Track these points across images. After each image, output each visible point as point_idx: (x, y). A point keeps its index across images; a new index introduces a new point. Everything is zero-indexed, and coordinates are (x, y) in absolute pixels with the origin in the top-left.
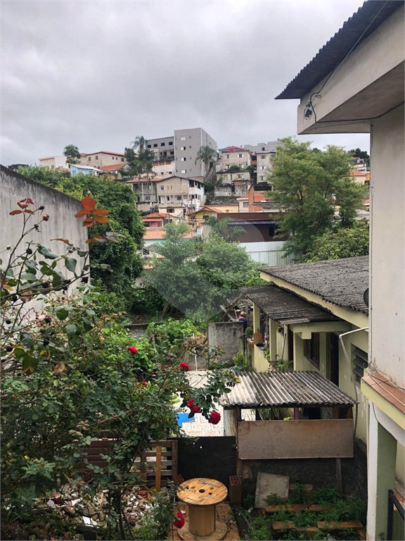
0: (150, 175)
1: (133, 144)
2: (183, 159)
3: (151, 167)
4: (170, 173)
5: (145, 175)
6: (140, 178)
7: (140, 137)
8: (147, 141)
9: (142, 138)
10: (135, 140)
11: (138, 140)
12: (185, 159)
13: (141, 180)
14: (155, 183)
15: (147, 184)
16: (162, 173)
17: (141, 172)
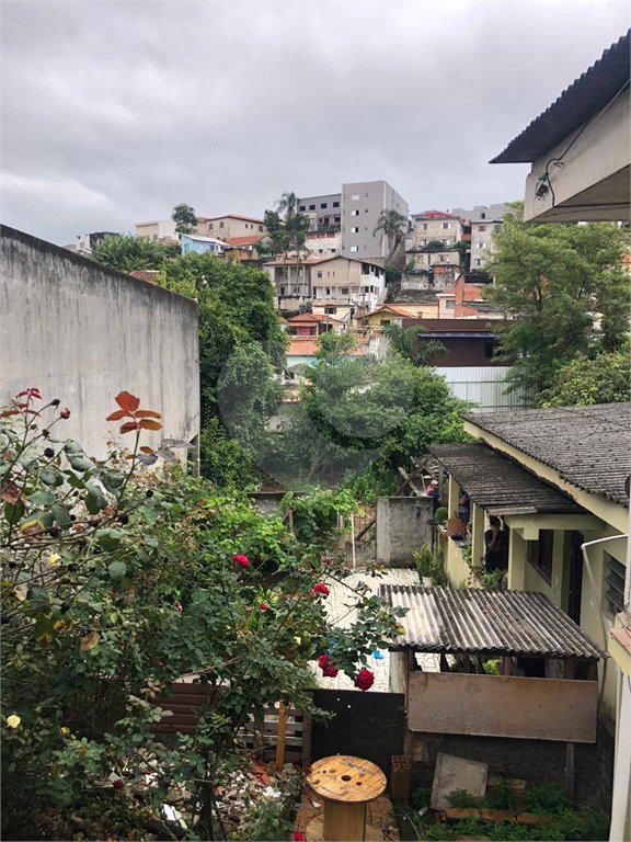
0: (302, 253)
1: (279, 205)
2: (353, 230)
3: (304, 241)
4: (333, 250)
5: (294, 253)
6: (286, 258)
7: (290, 193)
8: (299, 200)
9: (293, 195)
10: (281, 199)
11: (285, 198)
12: (357, 230)
13: (287, 262)
14: (308, 266)
15: (296, 268)
16: (321, 251)
17: (287, 248)
